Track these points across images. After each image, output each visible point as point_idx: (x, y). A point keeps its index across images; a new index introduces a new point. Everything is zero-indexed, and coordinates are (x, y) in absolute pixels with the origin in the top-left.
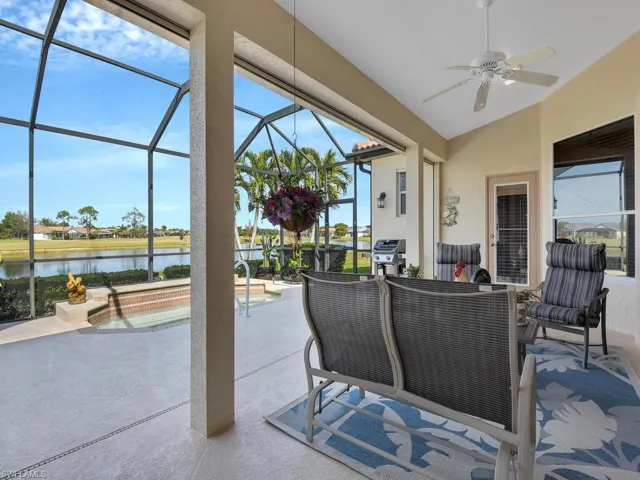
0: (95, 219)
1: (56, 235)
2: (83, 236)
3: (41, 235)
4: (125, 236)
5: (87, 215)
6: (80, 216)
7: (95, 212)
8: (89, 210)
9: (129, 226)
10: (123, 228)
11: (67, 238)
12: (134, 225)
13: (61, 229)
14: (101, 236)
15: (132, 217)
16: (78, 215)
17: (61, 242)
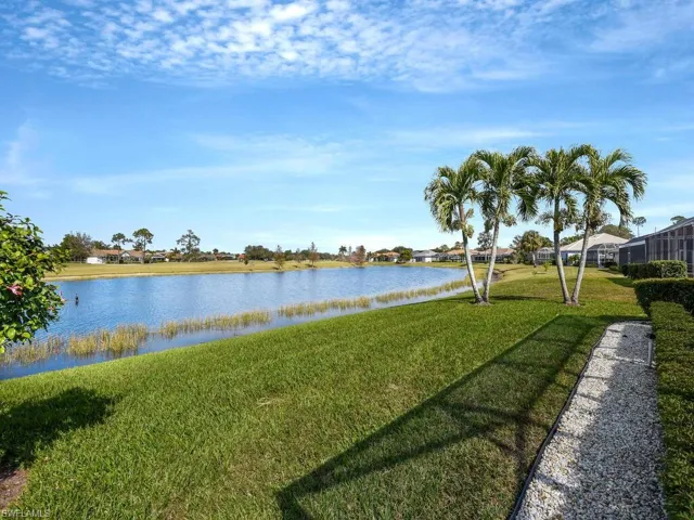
0: (150, 242)
1: (111, 259)
2: (136, 260)
3: (96, 259)
4: (179, 260)
5: (142, 238)
6: (135, 240)
7: (151, 235)
8: (144, 233)
9: (183, 250)
10: (176, 252)
11: (121, 262)
12: (188, 248)
13: (116, 252)
14: (154, 261)
15: (187, 240)
16: (133, 238)
17: (115, 266)
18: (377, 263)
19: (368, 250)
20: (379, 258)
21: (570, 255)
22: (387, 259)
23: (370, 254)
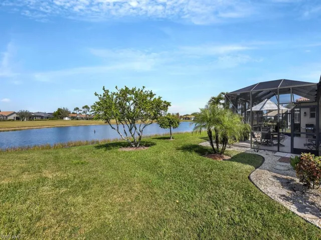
0: (88, 111)
1: (73, 118)
2: (83, 118)
3: (67, 118)
5: (85, 109)
8: (86, 107)
11: (78, 119)
16: (82, 109)
17: (75, 121)
18: (184, 120)
19: (180, 115)
20: (185, 118)
21: (268, 118)
22: (189, 119)
23: (181, 117)
